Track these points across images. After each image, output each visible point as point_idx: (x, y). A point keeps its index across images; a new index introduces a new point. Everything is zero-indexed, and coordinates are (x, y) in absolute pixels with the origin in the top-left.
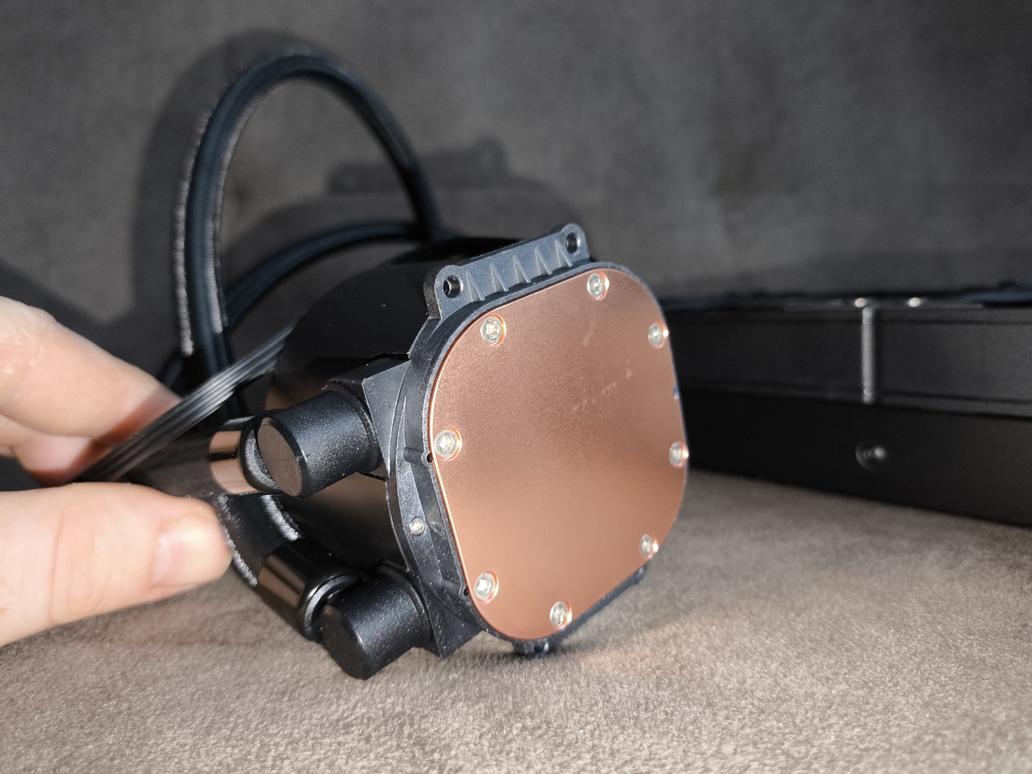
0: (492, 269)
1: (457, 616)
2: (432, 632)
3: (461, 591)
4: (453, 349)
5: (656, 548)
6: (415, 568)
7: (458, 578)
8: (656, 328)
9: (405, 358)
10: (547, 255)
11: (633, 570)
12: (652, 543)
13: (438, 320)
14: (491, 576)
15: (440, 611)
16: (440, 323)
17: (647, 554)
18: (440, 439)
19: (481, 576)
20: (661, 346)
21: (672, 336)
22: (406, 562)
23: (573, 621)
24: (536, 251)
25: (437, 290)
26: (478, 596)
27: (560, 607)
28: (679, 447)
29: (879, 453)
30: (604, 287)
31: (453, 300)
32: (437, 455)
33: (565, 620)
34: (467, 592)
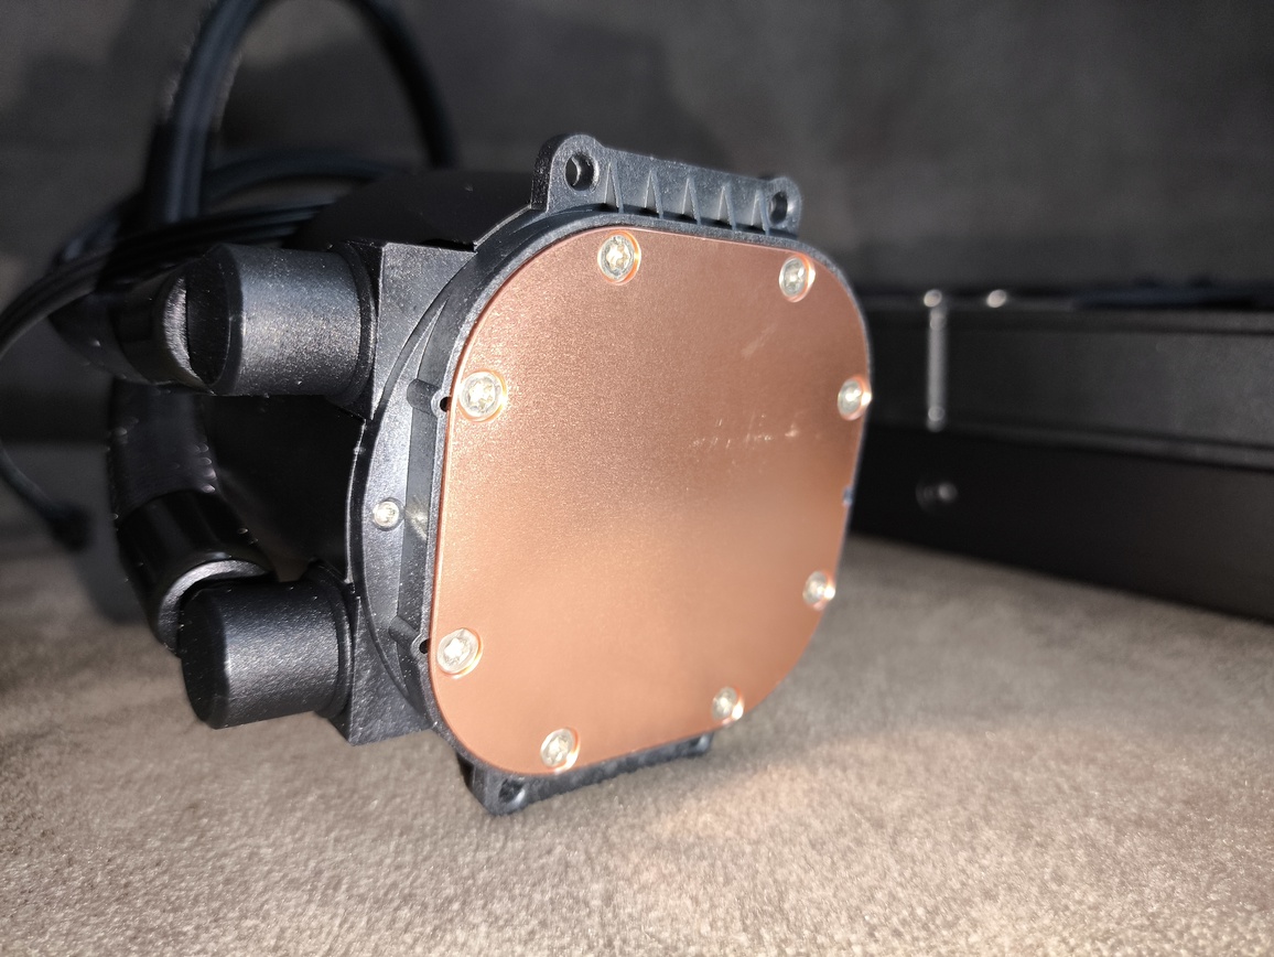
0: (651, 177)
1: (398, 686)
2: (350, 695)
3: (416, 644)
4: (547, 252)
5: (738, 711)
6: (360, 582)
7: (419, 619)
8: (854, 387)
9: (470, 248)
10: (738, 201)
11: (691, 732)
12: (735, 703)
13: (543, 210)
14: (472, 639)
15: (374, 669)
16: (542, 216)
17: (721, 716)
18: (473, 383)
19: (457, 633)
20: (854, 416)
21: (873, 407)
22: (349, 568)
23: (575, 771)
24: (724, 188)
25: (557, 163)
26: (441, 661)
27: (563, 738)
28: (823, 581)
29: (944, 492)
30: (805, 284)
31: (575, 193)
32: (459, 404)
33: (563, 762)
34: (425, 647)
